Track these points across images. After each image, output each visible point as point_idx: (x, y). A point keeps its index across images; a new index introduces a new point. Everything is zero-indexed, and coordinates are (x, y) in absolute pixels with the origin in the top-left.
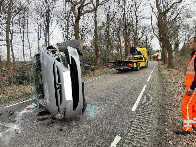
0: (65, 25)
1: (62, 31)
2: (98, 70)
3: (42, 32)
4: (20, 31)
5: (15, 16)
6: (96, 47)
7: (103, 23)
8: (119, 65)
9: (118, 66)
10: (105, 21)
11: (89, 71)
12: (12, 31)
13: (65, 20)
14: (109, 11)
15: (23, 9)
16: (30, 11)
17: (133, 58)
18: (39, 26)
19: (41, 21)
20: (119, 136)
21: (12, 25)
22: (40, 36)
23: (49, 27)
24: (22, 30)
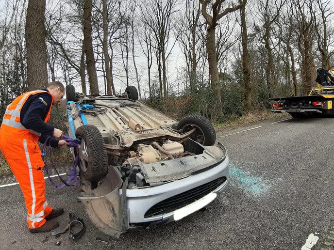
0: (189, 39)
1: (183, 51)
2: (251, 115)
3: (154, 54)
4: (122, 55)
5: (113, 33)
6: (246, 72)
7: (257, 29)
8: (296, 105)
9: (293, 107)
10: (260, 24)
11: (234, 115)
12: (110, 57)
13: (189, 32)
14: (267, 5)
15: (125, 21)
16: (135, 23)
17: (324, 92)
18: (149, 46)
19: (151, 38)
20: (315, 235)
21: (111, 48)
22: (150, 61)
23: (164, 44)
24: (125, 54)
